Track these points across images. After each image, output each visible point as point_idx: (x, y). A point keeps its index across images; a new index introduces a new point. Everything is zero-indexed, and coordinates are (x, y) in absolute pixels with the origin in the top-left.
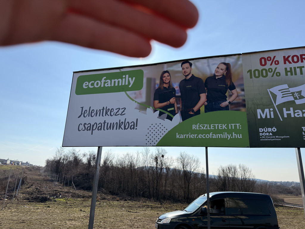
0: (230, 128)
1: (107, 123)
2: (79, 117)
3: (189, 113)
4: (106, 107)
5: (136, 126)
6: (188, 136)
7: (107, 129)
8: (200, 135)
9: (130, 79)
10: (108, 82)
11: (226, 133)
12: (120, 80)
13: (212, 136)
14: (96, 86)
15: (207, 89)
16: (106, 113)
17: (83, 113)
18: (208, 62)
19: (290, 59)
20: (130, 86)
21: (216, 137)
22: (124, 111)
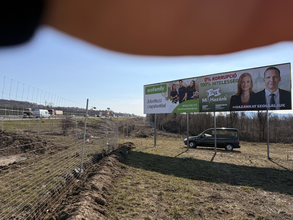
0: (194, 106)
2: (147, 103)
3: (182, 101)
4: (156, 99)
5: (165, 106)
6: (181, 109)
7: (157, 107)
8: (185, 109)
13: (188, 109)
15: (187, 91)
18: (188, 81)
19: (215, 78)
22: (161, 101)
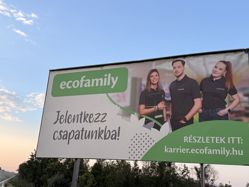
0: (229, 142)
1: (85, 131)
2: (55, 123)
3: (180, 122)
4: (85, 112)
5: (118, 136)
6: (179, 150)
7: (86, 138)
8: (193, 150)
9: (113, 78)
10: (87, 82)
11: (224, 148)
12: (101, 79)
13: (207, 151)
14: (74, 87)
15: (203, 93)
16: (85, 119)
17: (59, 118)
18: (204, 61)
20: (112, 87)
21: (212, 152)
22: (104, 117)
